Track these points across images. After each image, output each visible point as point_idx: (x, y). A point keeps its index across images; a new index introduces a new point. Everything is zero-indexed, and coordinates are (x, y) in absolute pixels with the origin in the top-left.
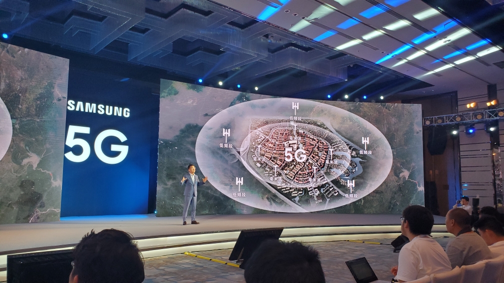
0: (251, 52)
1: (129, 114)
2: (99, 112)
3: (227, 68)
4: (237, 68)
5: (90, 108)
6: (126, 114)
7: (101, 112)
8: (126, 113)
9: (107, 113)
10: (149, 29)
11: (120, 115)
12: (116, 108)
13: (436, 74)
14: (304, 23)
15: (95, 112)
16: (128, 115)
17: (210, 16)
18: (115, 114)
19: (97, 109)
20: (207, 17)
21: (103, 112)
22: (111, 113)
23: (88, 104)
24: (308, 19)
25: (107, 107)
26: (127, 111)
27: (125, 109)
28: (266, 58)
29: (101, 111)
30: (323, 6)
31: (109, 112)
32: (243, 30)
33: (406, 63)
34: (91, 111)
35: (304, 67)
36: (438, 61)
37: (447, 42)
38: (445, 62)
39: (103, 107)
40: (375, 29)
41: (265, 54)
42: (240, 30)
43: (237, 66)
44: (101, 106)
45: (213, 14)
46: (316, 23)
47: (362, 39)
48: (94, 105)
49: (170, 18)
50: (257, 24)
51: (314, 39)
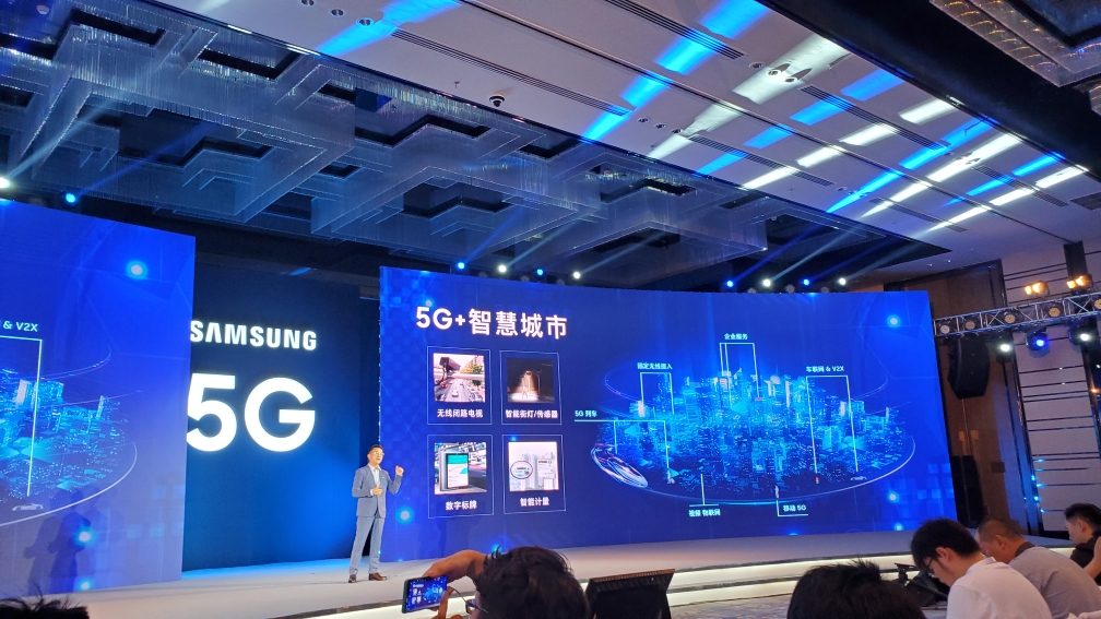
0: (568, 204)
1: (314, 343)
2: (253, 342)
3: (516, 237)
4: (535, 236)
5: (235, 334)
6: (309, 344)
7: (257, 343)
8: (308, 341)
9: (270, 344)
10: (356, 168)
11: (296, 346)
12: (288, 332)
13: (956, 228)
14: (677, 142)
15: (244, 342)
16: (313, 346)
17: (482, 136)
18: (286, 345)
19: (249, 336)
20: (475, 139)
21: (260, 343)
22: (277, 344)
23: (229, 327)
24: (685, 132)
25: (270, 330)
26: (310, 338)
27: (307, 334)
28: (597, 213)
29: (257, 341)
30: (716, 107)
31: (273, 341)
32: (549, 161)
33: (891, 207)
34: (236, 342)
35: (675, 226)
36: (955, 200)
37: (974, 163)
38: (970, 203)
39: (261, 330)
40: (823, 145)
41: (595, 206)
42: (543, 160)
43: (535, 232)
44: (256, 330)
45: (488, 132)
46: (702, 139)
47: (797, 166)
48: (242, 328)
49: (400, 144)
50: (578, 146)
51: (698, 171)
